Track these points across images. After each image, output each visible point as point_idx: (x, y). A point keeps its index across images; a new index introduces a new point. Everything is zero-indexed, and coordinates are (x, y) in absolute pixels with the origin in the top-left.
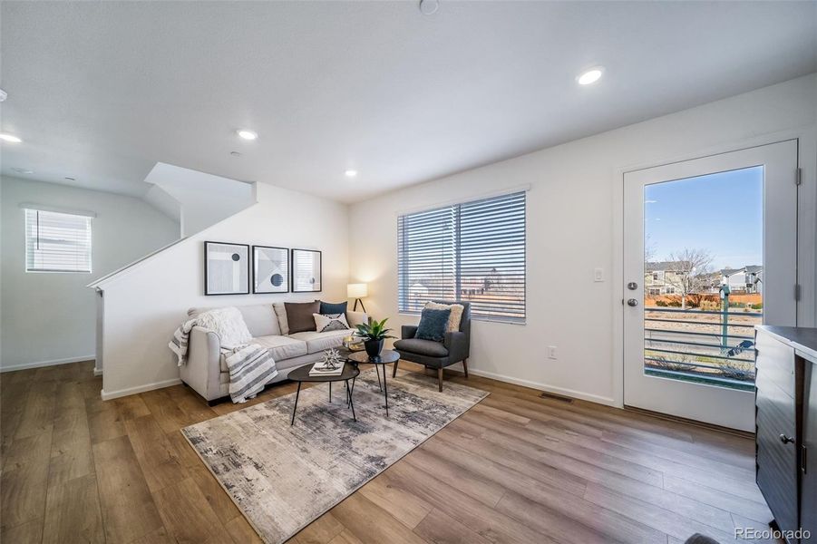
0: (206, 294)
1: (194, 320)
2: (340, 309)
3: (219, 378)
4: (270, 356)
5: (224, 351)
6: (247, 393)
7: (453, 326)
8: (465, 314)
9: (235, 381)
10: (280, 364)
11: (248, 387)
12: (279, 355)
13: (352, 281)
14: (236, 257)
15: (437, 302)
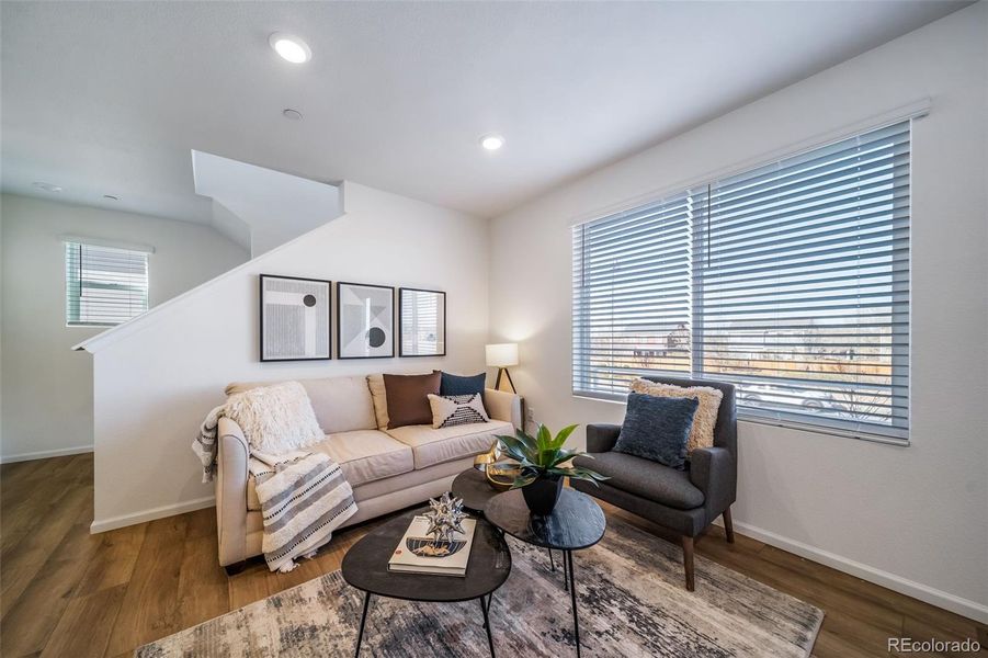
0: (262, 360)
1: (220, 408)
2: (473, 386)
3: (244, 522)
4: (343, 478)
5: (258, 469)
6: (297, 550)
7: (701, 434)
8: (725, 408)
9: (273, 529)
10: (363, 491)
11: (299, 538)
12: (361, 475)
13: (494, 339)
14: (310, 300)
15: (656, 380)
